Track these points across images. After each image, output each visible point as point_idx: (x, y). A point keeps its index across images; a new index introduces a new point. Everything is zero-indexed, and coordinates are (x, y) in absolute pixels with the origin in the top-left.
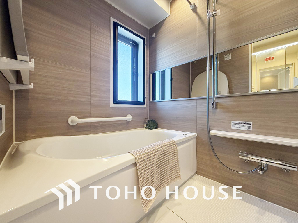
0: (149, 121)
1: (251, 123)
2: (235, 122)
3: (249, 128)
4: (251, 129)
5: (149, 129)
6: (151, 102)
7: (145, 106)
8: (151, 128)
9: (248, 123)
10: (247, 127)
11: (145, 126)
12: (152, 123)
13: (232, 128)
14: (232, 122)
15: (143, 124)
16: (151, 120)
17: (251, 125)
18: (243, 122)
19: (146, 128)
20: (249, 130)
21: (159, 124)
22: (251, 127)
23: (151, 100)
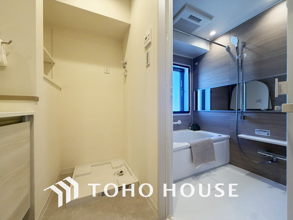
0: (193, 124)
1: (269, 131)
2: (258, 130)
3: (268, 134)
4: (269, 135)
5: (193, 130)
6: (194, 111)
7: (190, 114)
8: (194, 130)
9: (267, 131)
10: (266, 134)
11: (190, 128)
12: (195, 126)
13: (256, 134)
14: (256, 129)
15: (188, 127)
16: (194, 124)
17: (269, 133)
18: (263, 130)
19: (191, 129)
20: (268, 136)
21: (200, 127)
22: (269, 134)
23: (195, 109)
